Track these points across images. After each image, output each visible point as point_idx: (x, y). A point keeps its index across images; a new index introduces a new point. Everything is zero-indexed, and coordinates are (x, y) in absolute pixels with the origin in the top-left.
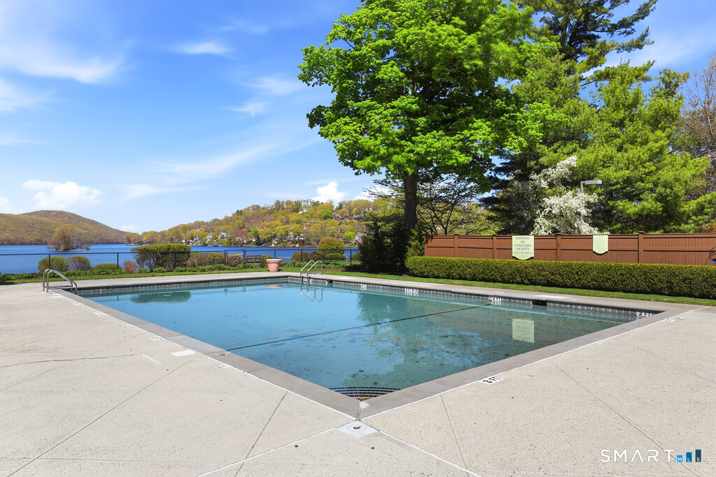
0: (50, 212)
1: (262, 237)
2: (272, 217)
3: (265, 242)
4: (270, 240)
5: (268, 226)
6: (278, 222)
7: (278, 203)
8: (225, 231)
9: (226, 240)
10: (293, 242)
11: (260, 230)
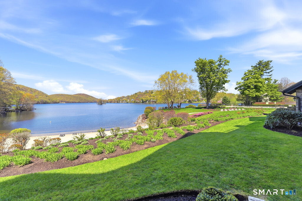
0: (81, 94)
1: (144, 100)
2: (145, 95)
3: (144, 102)
4: (146, 101)
5: (146, 98)
6: (147, 96)
7: (146, 91)
8: (133, 99)
9: (133, 101)
10: (153, 102)
11: (143, 99)
